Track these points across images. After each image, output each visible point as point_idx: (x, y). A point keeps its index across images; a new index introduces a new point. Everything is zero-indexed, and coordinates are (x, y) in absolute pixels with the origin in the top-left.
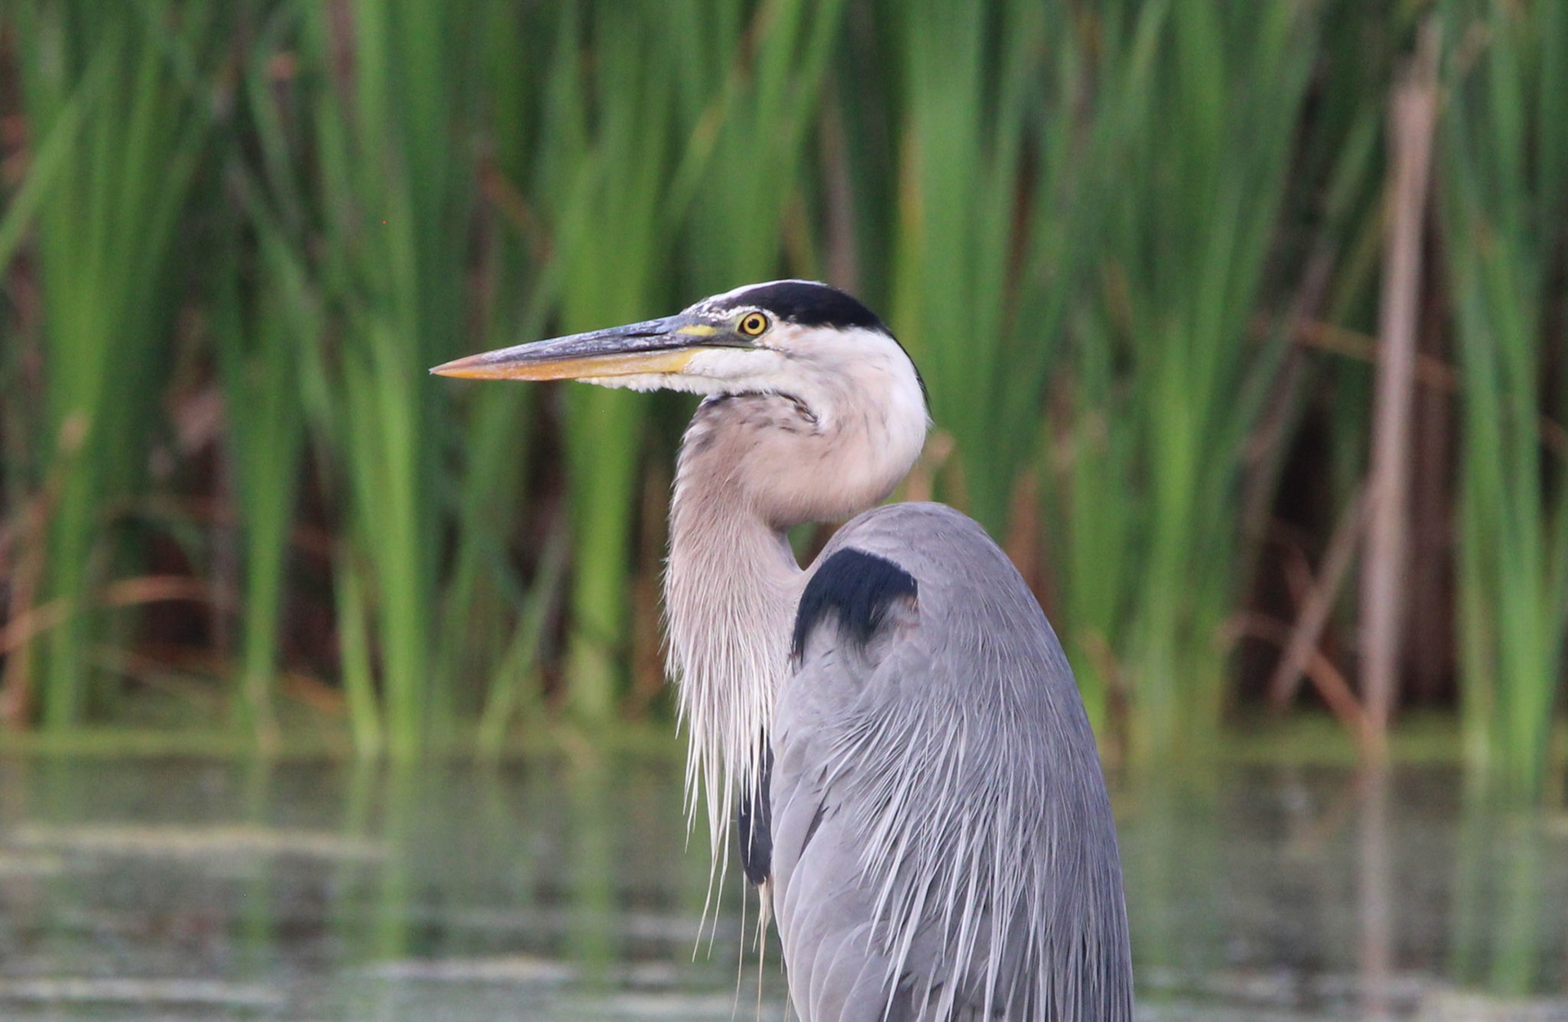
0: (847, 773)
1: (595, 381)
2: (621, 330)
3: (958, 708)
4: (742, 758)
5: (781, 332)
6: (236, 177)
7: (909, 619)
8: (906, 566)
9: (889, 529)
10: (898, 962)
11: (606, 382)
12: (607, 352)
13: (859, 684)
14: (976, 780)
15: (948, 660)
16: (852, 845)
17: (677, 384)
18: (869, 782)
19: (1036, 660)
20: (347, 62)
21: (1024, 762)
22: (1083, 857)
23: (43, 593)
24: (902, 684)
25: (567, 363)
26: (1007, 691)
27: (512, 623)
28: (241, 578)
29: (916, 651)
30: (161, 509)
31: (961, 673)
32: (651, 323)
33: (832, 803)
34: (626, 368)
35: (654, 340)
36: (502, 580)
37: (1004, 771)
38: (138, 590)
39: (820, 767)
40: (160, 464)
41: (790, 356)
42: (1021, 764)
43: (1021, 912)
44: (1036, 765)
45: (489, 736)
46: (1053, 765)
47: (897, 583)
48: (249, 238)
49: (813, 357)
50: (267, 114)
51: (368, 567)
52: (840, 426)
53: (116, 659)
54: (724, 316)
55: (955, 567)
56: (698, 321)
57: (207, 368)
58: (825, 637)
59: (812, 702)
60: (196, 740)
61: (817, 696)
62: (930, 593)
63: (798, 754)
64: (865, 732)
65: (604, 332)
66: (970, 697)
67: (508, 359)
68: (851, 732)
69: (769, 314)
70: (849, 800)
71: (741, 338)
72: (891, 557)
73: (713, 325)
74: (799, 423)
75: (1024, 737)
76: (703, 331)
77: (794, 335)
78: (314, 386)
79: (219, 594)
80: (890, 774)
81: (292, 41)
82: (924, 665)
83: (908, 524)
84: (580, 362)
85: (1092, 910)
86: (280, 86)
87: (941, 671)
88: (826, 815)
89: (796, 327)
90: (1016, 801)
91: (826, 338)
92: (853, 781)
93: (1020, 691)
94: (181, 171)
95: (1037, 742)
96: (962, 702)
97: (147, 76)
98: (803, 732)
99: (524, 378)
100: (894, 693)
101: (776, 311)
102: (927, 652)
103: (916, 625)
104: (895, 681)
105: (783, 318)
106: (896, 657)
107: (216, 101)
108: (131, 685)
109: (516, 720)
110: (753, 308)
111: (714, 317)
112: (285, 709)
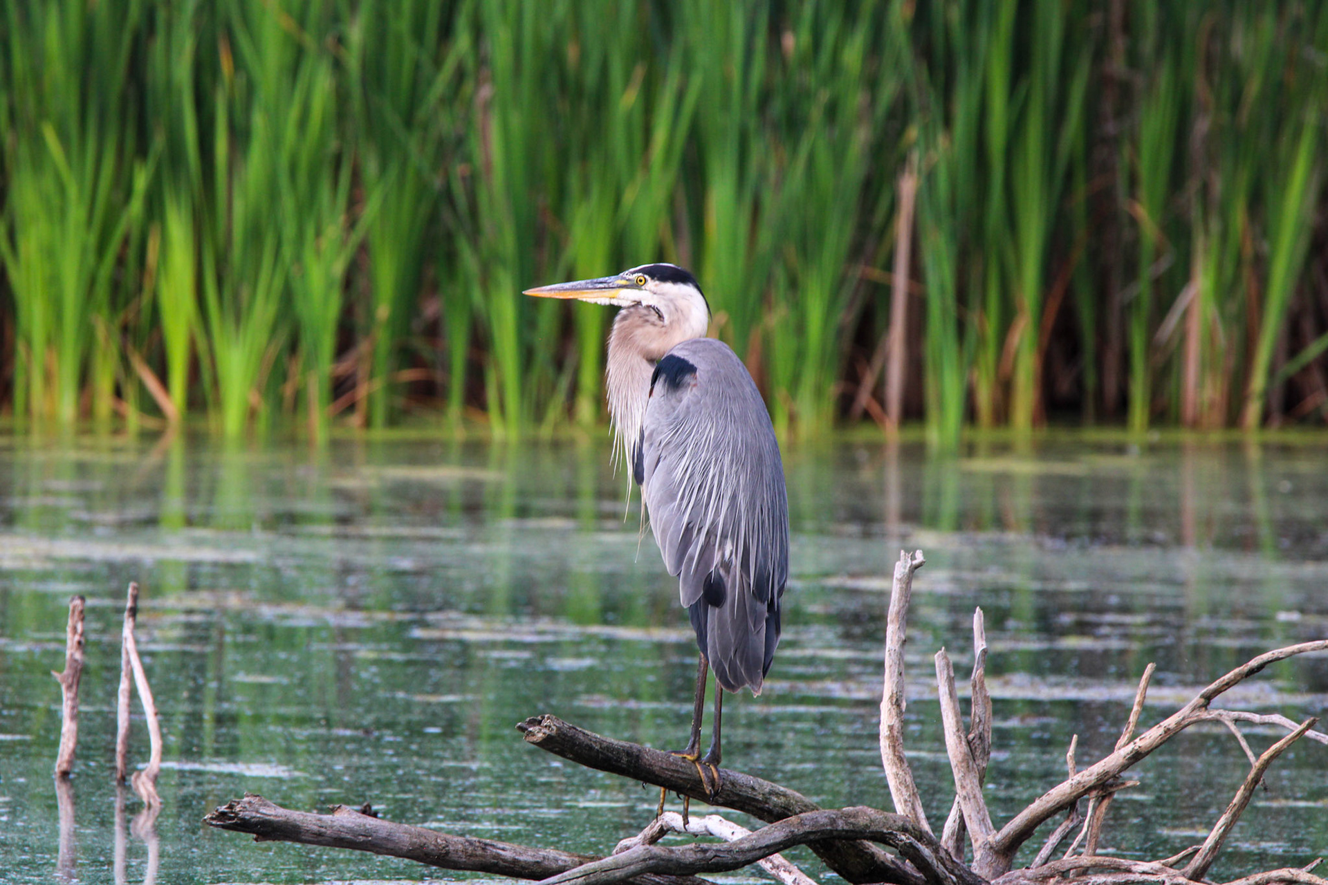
0: (668, 443)
1: (584, 300)
2: (595, 280)
3: (712, 419)
4: (632, 437)
5: (652, 284)
6: (446, 214)
7: (693, 382)
8: (691, 361)
9: (686, 347)
10: (686, 519)
11: (589, 300)
12: (588, 289)
13: (674, 409)
14: (717, 447)
15: (708, 400)
16: (670, 471)
17: (615, 302)
18: (677, 446)
19: (745, 400)
20: (488, 165)
21: (737, 440)
22: (762, 476)
23: (371, 376)
24: (691, 409)
25: (573, 292)
26: (731, 412)
27: (554, 387)
28: (447, 368)
29: (697, 396)
30: (419, 344)
31: (713, 405)
32: (607, 278)
33: (663, 455)
34: (595, 295)
35: (606, 285)
36: (551, 372)
37: (729, 443)
38: (408, 375)
39: (659, 439)
40: (417, 325)
41: (655, 293)
42: (735, 441)
43: (734, 497)
44: (742, 441)
45: (546, 432)
46: (749, 441)
47: (690, 369)
48: (450, 237)
49: (663, 294)
50: (458, 190)
51: (498, 365)
52: (671, 323)
53: (400, 402)
54: (631, 277)
55: (712, 363)
56: (623, 278)
57: (435, 289)
58: (659, 386)
59: (656, 415)
60: (431, 433)
61: (658, 413)
62: (702, 373)
63: (651, 435)
64: (677, 425)
65: (589, 281)
66: (717, 414)
67: (551, 290)
68: (672, 427)
69: (647, 277)
70: (670, 453)
71: (636, 285)
72: (686, 358)
73: (628, 280)
74: (658, 322)
75: (737, 430)
76: (623, 282)
77: (656, 285)
78: (477, 295)
79: (439, 376)
80: (686, 443)
81: (467, 159)
82: (699, 402)
83: (695, 346)
84: (578, 292)
85: (765, 496)
86: (464, 179)
87: (705, 404)
88: (662, 459)
89: (657, 282)
90: (732, 454)
91: (669, 287)
92: (672, 446)
93: (736, 411)
94: (424, 209)
95: (742, 432)
96: (714, 416)
97: (411, 174)
98: (652, 427)
99: (557, 297)
100: (688, 412)
101: (650, 276)
102: (699, 395)
103: (695, 385)
104: (688, 408)
105: (652, 278)
106: (689, 398)
107: (437, 183)
108: (406, 412)
109: (556, 426)
110: (640, 274)
111: (628, 277)
112: (466, 422)
